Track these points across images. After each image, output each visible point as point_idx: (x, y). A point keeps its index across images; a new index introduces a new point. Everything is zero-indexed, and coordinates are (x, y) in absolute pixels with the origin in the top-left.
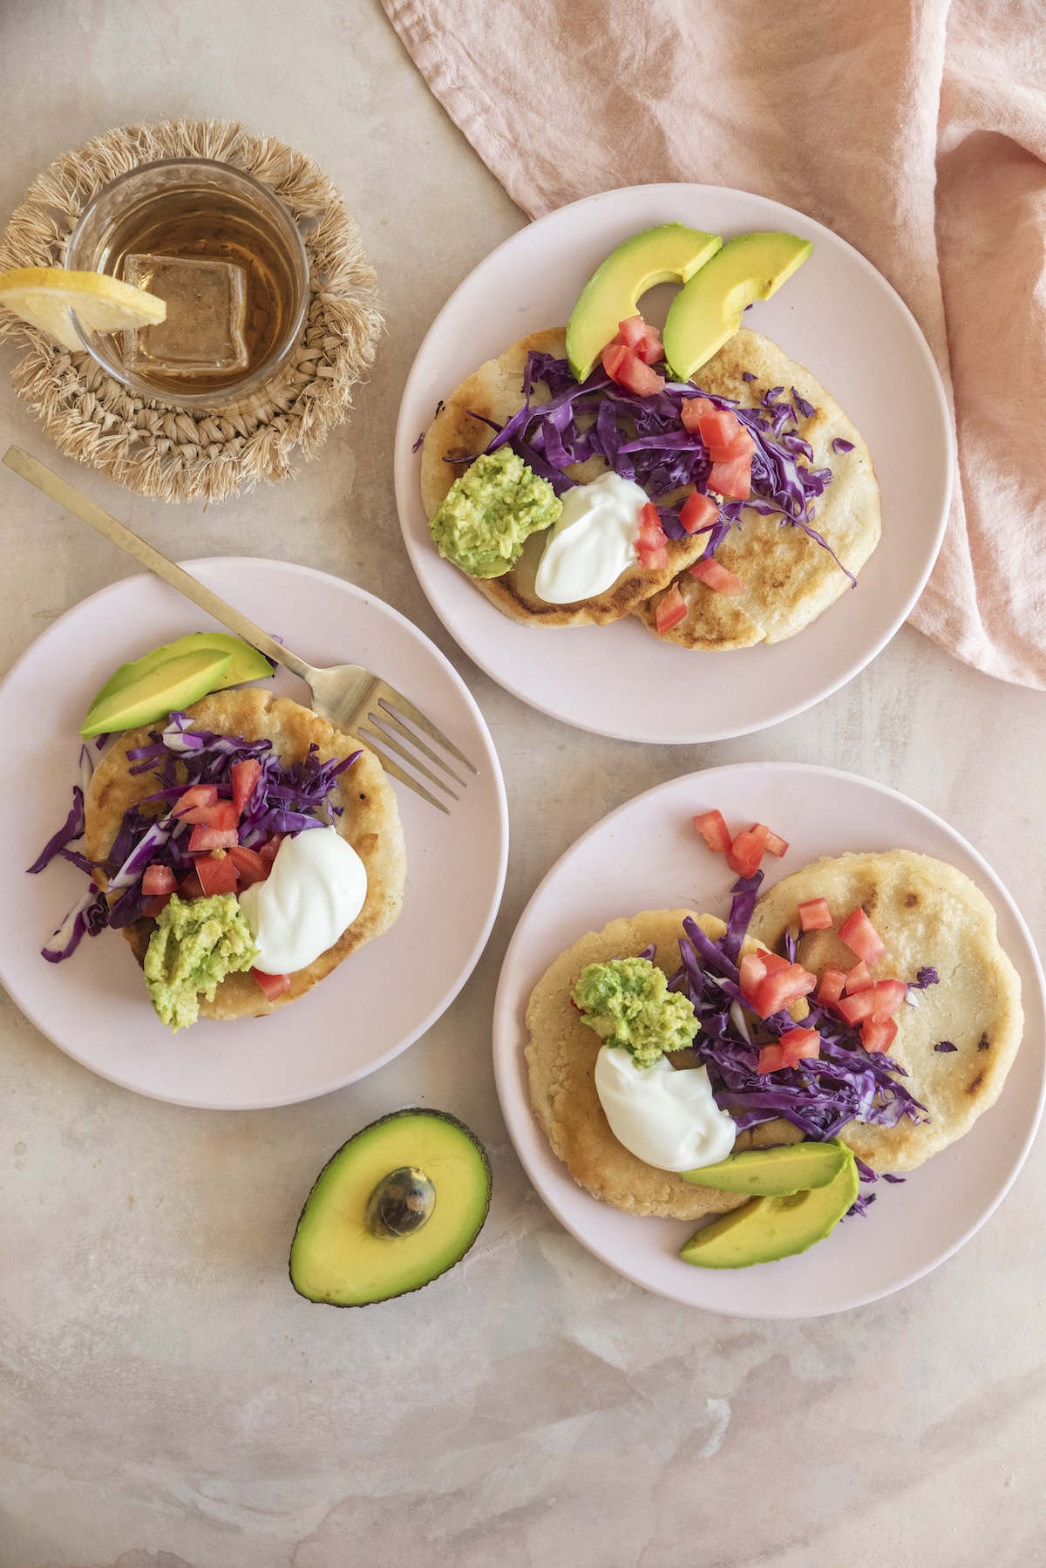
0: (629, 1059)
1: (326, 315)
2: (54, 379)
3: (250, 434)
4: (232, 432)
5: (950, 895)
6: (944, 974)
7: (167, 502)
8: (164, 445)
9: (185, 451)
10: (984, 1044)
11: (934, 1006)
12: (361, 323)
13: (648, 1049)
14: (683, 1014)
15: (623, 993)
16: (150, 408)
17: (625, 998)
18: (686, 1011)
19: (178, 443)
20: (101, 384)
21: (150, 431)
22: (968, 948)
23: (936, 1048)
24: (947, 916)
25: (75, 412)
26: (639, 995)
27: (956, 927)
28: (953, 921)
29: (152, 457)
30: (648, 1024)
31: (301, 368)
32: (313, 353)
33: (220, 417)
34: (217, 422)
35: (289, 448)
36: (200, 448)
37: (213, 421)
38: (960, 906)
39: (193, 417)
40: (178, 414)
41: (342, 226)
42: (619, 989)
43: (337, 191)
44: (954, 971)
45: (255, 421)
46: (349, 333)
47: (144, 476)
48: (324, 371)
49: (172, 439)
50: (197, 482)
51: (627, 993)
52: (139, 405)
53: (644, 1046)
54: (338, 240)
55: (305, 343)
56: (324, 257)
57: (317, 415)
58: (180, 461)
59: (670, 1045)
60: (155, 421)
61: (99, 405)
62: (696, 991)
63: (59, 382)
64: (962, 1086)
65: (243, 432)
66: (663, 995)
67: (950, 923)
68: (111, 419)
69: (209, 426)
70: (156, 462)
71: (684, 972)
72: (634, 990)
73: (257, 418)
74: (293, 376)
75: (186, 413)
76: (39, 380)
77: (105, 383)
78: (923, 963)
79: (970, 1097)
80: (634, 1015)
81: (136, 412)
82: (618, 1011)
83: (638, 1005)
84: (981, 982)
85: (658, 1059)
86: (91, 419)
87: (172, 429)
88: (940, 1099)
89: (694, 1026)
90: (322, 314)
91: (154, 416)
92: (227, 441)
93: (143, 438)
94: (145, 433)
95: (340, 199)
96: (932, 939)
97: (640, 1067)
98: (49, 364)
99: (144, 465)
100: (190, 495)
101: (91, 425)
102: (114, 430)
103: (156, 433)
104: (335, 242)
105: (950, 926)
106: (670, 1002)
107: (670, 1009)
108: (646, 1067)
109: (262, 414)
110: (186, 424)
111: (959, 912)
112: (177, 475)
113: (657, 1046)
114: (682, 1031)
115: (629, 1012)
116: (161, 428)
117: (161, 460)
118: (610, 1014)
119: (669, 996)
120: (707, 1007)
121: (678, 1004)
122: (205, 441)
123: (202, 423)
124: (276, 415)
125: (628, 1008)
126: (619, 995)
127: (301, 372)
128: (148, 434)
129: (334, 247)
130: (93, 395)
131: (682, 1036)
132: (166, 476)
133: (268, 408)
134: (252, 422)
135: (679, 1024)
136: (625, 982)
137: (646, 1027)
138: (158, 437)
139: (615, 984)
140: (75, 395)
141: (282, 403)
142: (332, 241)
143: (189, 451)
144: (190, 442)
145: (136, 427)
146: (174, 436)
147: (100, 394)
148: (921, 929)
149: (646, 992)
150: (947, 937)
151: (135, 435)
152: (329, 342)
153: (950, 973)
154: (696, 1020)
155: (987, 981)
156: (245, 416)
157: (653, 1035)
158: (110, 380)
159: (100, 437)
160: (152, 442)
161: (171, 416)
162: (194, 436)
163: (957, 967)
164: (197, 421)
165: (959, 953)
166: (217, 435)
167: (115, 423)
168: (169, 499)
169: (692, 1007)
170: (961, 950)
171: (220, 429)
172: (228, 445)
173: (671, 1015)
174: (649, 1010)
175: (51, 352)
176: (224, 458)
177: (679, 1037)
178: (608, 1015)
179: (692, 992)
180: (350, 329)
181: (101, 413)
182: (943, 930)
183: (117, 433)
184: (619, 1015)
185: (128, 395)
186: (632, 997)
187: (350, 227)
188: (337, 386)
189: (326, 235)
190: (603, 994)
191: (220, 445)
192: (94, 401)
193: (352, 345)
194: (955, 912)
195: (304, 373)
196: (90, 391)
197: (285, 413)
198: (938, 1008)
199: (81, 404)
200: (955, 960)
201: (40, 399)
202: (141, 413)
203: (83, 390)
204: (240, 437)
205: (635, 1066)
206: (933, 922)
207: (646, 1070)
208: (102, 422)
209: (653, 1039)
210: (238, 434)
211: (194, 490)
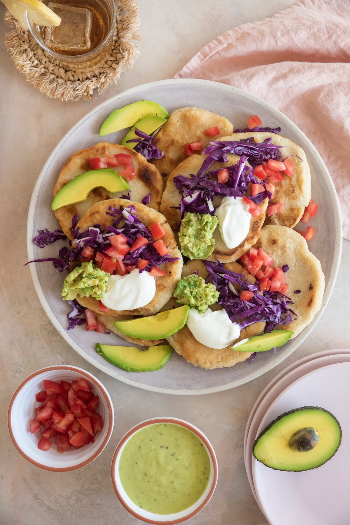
0: (197, 311)
1: (121, 46)
2: (21, 42)
3: (83, 81)
4: (77, 78)
5: (288, 237)
6: (292, 266)
7: (48, 96)
8: (52, 76)
9: (59, 81)
10: (311, 288)
11: (291, 278)
12: (131, 51)
13: (203, 305)
14: (212, 290)
15: (189, 287)
16: (51, 62)
17: (190, 289)
18: (213, 289)
19: (57, 77)
20: (36, 49)
21: (48, 70)
22: (298, 255)
23: (294, 292)
24: (288, 245)
25: (25, 55)
26: (195, 287)
27: (292, 248)
28: (290, 246)
29: (47, 79)
30: (201, 296)
31: (107, 63)
32: (112, 59)
33: (74, 72)
34: (73, 73)
35: (94, 87)
36: (64, 81)
37: (71, 73)
38: (292, 240)
39: (65, 70)
40: (60, 67)
41: (135, 16)
42: (187, 286)
43: (136, 4)
44: (295, 264)
45: (86, 77)
46: (126, 54)
47: (42, 84)
48: (114, 65)
49: (55, 75)
50: (59, 92)
51: (191, 287)
52: (47, 61)
53: (201, 305)
54: (132, 21)
55: (111, 54)
56: (125, 26)
57: (107, 79)
58: (56, 84)
59: (210, 302)
60: (51, 68)
61: (33, 56)
62: (215, 281)
63: (22, 43)
64: (306, 304)
65: (81, 79)
66: (204, 285)
67: (290, 247)
68: (36, 62)
69: (70, 74)
70: (48, 82)
71: (209, 276)
72: (193, 286)
73: (87, 76)
74: (104, 65)
75: (63, 67)
76: (15, 40)
77: (37, 49)
78: (283, 263)
79: (309, 307)
80: (195, 294)
81: (46, 62)
82: (189, 294)
83: (196, 290)
84: (305, 266)
85: (207, 310)
86: (30, 60)
87: (56, 71)
88: (299, 310)
89: (218, 294)
90: (120, 46)
91: (52, 65)
92: (75, 81)
93: (46, 72)
94: (46, 70)
95: (137, 7)
96: (284, 255)
97: (201, 313)
98: (20, 36)
99: (43, 81)
100: (56, 96)
101: (29, 62)
102: (36, 66)
103: (50, 72)
104: (131, 22)
105: (290, 248)
106: (207, 287)
107: (207, 289)
108: (203, 313)
109: (89, 75)
110: (62, 71)
111: (292, 243)
112: (54, 87)
113: (206, 304)
114: (214, 296)
115: (193, 293)
116: (53, 70)
117: (50, 81)
118: (186, 295)
119: (206, 285)
120: (220, 286)
121: (210, 287)
122: (67, 79)
123: (68, 73)
124: (94, 77)
125: (193, 292)
126: (188, 288)
127: (106, 64)
128: (48, 72)
129: (130, 23)
130: (33, 52)
131: (214, 298)
132: (50, 87)
133: (92, 74)
134: (85, 77)
135: (212, 294)
136: (189, 284)
137: (200, 298)
138: (51, 73)
139: (186, 285)
140: (26, 50)
141: (97, 73)
142: (129, 21)
143: (60, 81)
144: (61, 78)
145: (44, 68)
146: (56, 74)
147: (35, 52)
148: (280, 252)
149: (198, 285)
150: (290, 252)
151: (43, 70)
152: (119, 56)
153: (294, 265)
154: (217, 291)
155: (307, 265)
156: (83, 74)
157: (204, 299)
158: (40, 49)
159: (31, 67)
160: (48, 74)
161: (57, 67)
162: (63, 77)
163: (296, 262)
164: (66, 71)
165: (295, 257)
166: (72, 78)
167: (37, 64)
168: (49, 95)
169: (215, 287)
170: (296, 255)
171: (73, 76)
172: (74, 82)
173: (208, 291)
174: (200, 291)
175: (22, 33)
176: (72, 86)
177: (213, 298)
178: (186, 296)
179: (214, 282)
180: (127, 52)
181: (33, 59)
182: (288, 250)
183: (37, 68)
184: (190, 295)
185: (45, 55)
186: (193, 288)
187: (137, 17)
188: (117, 71)
189: (128, 18)
190: (182, 289)
191: (72, 82)
192: (32, 54)
193: (126, 58)
194: (291, 243)
195: (108, 64)
196: (32, 50)
197: (97, 77)
198: (292, 279)
199: (28, 53)
200: (294, 260)
201: (13, 47)
202: (47, 63)
203: (29, 49)
204: (79, 81)
205: (199, 313)
206: (283, 248)
207: (204, 314)
208: (33, 62)
209: (204, 301)
210: (79, 80)
211: (58, 94)
